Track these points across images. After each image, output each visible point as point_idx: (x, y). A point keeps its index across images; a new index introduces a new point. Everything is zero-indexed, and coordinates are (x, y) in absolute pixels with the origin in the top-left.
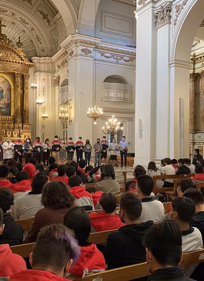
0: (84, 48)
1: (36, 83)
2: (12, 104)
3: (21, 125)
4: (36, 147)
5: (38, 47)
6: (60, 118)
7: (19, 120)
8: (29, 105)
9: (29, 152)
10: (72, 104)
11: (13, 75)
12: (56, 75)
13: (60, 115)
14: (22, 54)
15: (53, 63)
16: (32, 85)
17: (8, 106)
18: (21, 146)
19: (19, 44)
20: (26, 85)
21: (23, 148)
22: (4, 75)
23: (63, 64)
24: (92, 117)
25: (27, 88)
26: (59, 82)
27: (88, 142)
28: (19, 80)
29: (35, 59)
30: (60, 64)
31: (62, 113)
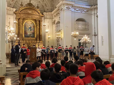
0: (67, 7)
1: (45, 23)
2: (35, 32)
3: (39, 42)
4: (52, 51)
5: (46, 8)
6: (57, 38)
7: (38, 39)
8: (42, 33)
9: (49, 53)
10: (62, 31)
11: (35, 20)
12: (54, 20)
13: (57, 36)
14: (39, 12)
15: (52, 15)
16: (44, 24)
17: (34, 33)
18: (45, 50)
19: (38, 7)
20: (41, 25)
21: (46, 51)
22: (32, 21)
23: (57, 15)
24: (73, 37)
25: (41, 26)
26: (55, 23)
27: (75, 48)
28: (38, 22)
29: (45, 13)
30: (55, 15)
31: (58, 35)
